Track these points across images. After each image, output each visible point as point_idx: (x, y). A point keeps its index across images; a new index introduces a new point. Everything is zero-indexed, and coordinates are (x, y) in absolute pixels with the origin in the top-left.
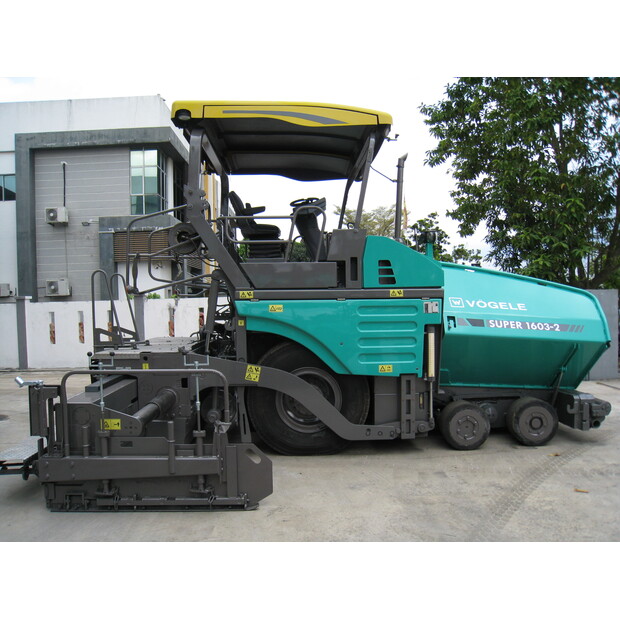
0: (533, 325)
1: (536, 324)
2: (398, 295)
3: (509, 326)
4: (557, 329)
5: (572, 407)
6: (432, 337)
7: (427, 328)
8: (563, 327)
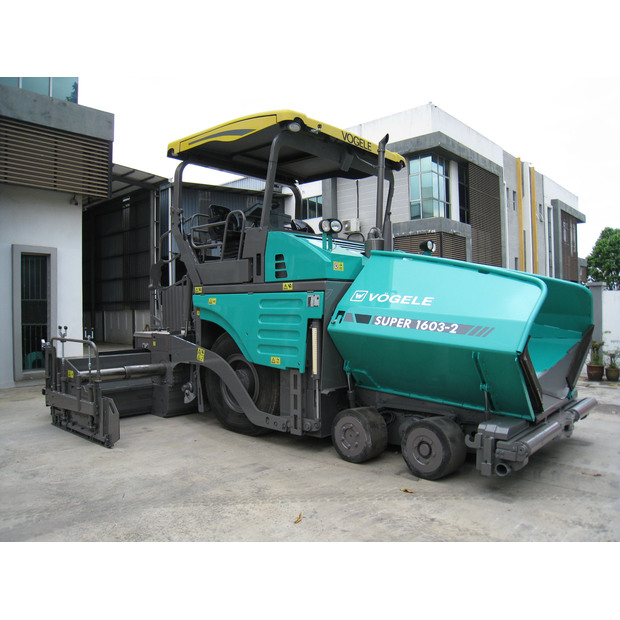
0: (424, 324)
1: (428, 324)
2: (289, 289)
3: (394, 325)
4: (453, 331)
5: (472, 440)
6: (315, 331)
7: (310, 321)
8: (462, 329)
